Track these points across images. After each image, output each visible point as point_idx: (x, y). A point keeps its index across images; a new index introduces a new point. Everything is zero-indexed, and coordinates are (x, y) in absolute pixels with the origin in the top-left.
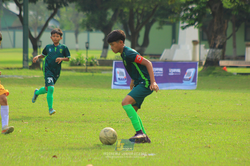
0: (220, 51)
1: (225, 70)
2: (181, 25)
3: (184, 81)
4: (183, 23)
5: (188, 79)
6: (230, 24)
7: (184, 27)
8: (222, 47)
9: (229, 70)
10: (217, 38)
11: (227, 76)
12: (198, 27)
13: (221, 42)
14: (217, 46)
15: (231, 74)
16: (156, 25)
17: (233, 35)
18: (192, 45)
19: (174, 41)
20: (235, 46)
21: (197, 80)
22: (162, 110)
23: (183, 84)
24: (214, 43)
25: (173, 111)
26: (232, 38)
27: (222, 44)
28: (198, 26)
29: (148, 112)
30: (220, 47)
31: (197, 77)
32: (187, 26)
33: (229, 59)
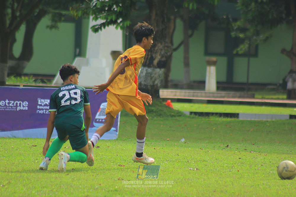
0: (160, 71)
1: (169, 106)
2: (92, 22)
3: (95, 124)
4: (96, 19)
5: (102, 119)
6: (179, 23)
7: (97, 27)
8: (165, 64)
9: (176, 106)
10: (156, 48)
11: (172, 116)
12: (122, 28)
13: (162, 57)
14: (155, 62)
15: (179, 114)
16: (46, 21)
17: (185, 43)
18: (110, 58)
19: (78, 50)
20: (187, 64)
21: (119, 123)
22: (54, 176)
23: (94, 128)
24: (150, 56)
25: (75, 179)
26: (182, 49)
27: (164, 59)
28: (121, 24)
29: (28, 179)
30: (161, 65)
31: (119, 117)
32: (104, 25)
33: (176, 86)
